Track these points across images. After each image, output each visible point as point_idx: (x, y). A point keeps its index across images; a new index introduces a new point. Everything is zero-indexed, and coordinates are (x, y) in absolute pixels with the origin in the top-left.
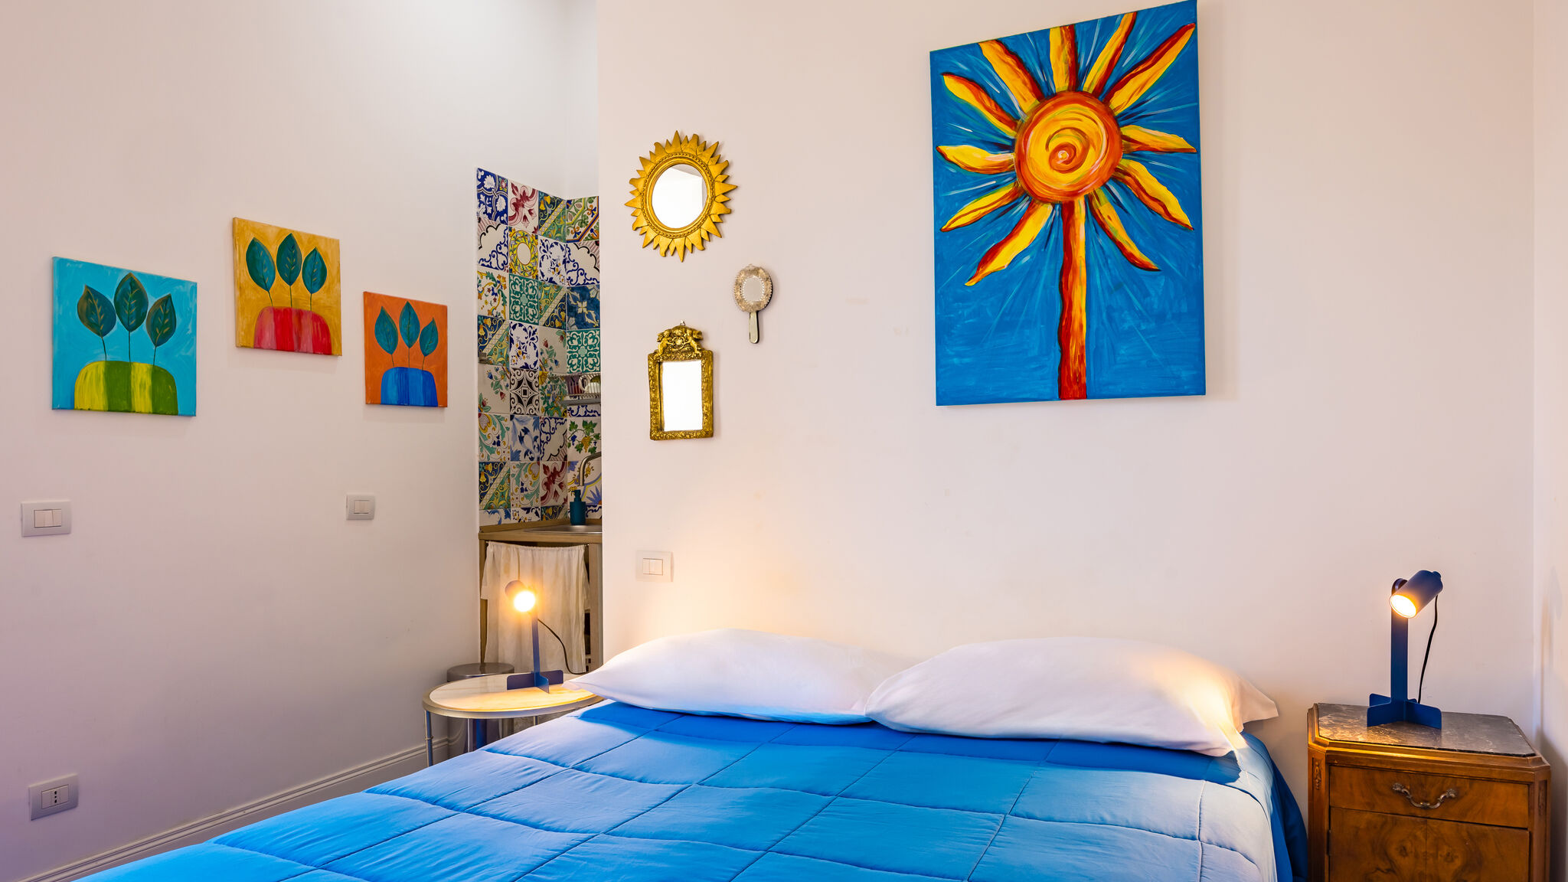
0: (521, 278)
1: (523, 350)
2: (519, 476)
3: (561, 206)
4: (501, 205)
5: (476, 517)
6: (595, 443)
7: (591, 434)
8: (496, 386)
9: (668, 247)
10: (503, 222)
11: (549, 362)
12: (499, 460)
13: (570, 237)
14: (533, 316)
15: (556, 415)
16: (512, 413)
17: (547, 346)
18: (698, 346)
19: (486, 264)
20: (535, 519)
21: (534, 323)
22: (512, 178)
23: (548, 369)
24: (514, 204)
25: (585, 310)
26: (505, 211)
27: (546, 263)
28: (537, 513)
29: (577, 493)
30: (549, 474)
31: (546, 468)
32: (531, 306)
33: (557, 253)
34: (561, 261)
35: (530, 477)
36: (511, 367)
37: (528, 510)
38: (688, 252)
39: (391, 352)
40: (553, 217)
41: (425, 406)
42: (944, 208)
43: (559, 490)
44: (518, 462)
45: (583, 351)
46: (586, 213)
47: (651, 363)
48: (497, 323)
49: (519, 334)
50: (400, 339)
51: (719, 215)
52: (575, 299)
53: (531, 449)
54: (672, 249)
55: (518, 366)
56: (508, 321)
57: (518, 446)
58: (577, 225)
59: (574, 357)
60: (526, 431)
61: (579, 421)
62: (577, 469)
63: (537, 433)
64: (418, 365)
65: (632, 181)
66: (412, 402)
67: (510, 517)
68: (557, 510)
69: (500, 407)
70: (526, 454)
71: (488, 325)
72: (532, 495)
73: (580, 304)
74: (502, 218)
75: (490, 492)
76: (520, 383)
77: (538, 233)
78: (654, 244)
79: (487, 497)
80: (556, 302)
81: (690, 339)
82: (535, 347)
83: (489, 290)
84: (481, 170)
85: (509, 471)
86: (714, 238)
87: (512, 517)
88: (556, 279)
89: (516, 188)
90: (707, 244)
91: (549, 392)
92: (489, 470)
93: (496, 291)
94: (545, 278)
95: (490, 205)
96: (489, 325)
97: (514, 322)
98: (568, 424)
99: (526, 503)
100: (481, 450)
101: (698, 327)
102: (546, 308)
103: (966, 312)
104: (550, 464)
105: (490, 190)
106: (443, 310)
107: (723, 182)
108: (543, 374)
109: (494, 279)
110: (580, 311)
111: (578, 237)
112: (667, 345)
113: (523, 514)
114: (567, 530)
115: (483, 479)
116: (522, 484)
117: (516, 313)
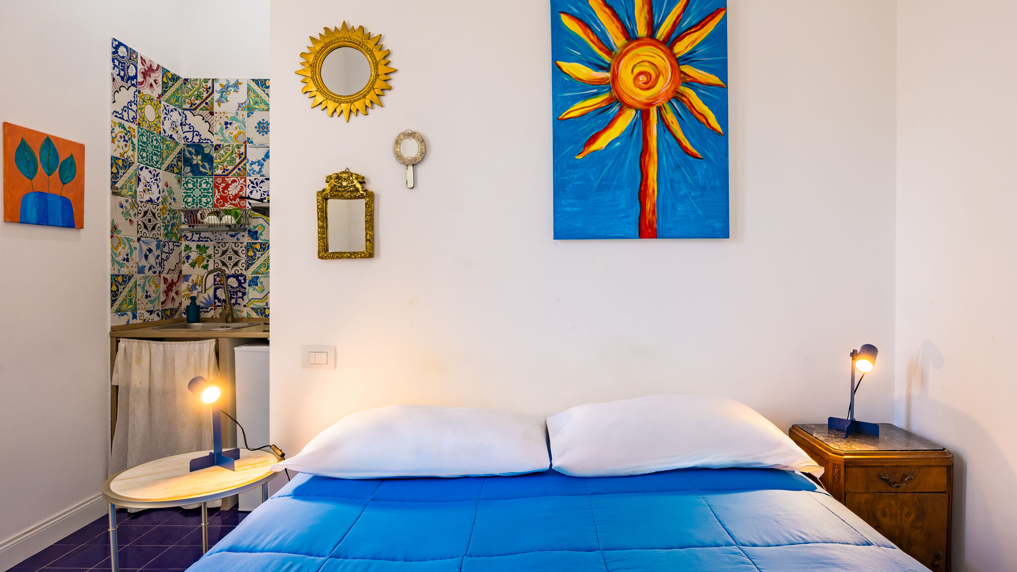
0: (147, 132)
1: (149, 188)
2: (144, 285)
3: (180, 82)
4: (132, 72)
5: (108, 319)
6: (208, 261)
7: (204, 254)
8: (126, 214)
9: (335, 110)
10: (133, 85)
11: (169, 198)
12: (128, 273)
13: (187, 106)
14: (157, 162)
15: (174, 239)
16: (139, 236)
17: (167, 186)
18: (363, 188)
19: (119, 116)
20: (157, 319)
21: (158, 168)
22: (141, 52)
23: (168, 204)
24: (142, 73)
25: (200, 162)
26: (135, 77)
27: (167, 125)
28: (158, 315)
29: (193, 299)
30: (167, 285)
31: (165, 279)
32: (155, 154)
33: (176, 116)
34: (178, 124)
35: (153, 286)
36: (138, 200)
37: (151, 312)
38: (353, 116)
39: (31, 178)
40: (173, 89)
41: (63, 226)
42: (559, 105)
43: (175, 296)
44: (143, 275)
45: (197, 193)
46: (201, 90)
47: (320, 198)
48: (127, 164)
49: (145, 175)
50: (40, 167)
51: (381, 90)
52: (190, 153)
53: (154, 264)
54: (338, 111)
55: (144, 200)
56: (136, 164)
57: (143, 262)
58: (193, 98)
59: (190, 196)
60: (150, 250)
61: (193, 245)
62: (190, 280)
63: (159, 252)
64: (57, 192)
65: (303, 55)
66: (51, 222)
67: (136, 318)
68: (174, 311)
69: (129, 231)
70: (150, 268)
71: (119, 165)
72: (155, 300)
73: (195, 157)
74: (133, 82)
75: (120, 298)
76: (146, 213)
77: (162, 99)
78: (323, 106)
79: (118, 303)
80: (175, 153)
81: (356, 182)
82: (158, 186)
83: (121, 137)
84: (116, 40)
85: (136, 282)
86: (376, 106)
87: (138, 318)
88: (175, 136)
89: (144, 61)
90: (370, 111)
91: (169, 222)
92: (118, 282)
93: (127, 138)
94: (166, 134)
95: (123, 70)
96: (121, 165)
97: (142, 165)
98: (183, 247)
99: (150, 307)
100: (113, 265)
101: (361, 173)
102: (167, 157)
103: (576, 176)
104: (169, 277)
105: (123, 57)
106: (82, 147)
107: (385, 65)
108: (164, 207)
109: (125, 129)
110: (195, 162)
111: (194, 107)
112: (335, 185)
113: (147, 315)
114: (186, 327)
115: (115, 288)
116: (147, 292)
117: (143, 158)
